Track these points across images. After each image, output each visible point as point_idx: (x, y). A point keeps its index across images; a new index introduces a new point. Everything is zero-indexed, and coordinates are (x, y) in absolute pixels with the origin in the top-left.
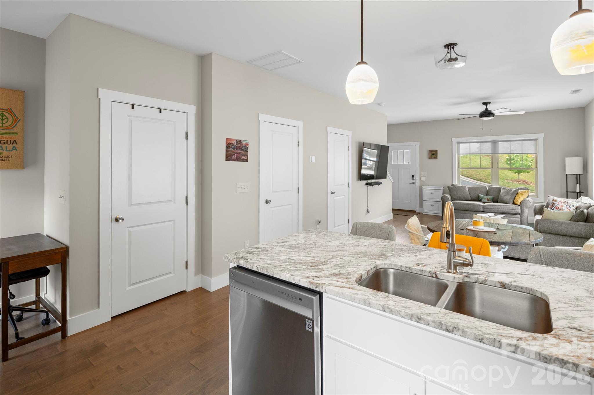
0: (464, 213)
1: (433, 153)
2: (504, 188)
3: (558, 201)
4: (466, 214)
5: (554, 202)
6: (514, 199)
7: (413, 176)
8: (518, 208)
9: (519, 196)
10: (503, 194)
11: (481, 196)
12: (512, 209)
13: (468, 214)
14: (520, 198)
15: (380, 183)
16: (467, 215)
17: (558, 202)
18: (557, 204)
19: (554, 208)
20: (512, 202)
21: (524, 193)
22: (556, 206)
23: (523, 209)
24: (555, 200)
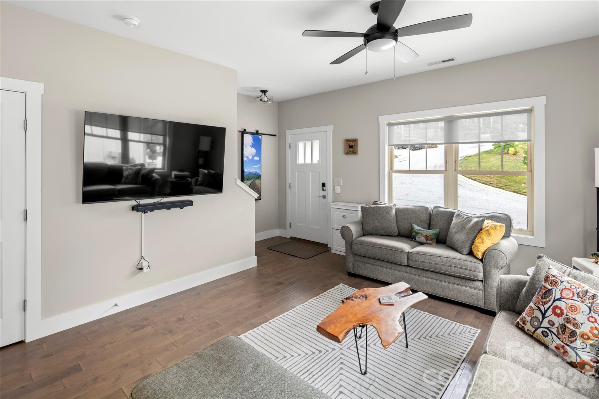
0: (376, 265)
1: (351, 144)
2: (458, 215)
3: (561, 287)
4: (379, 266)
5: (550, 288)
6: (473, 242)
7: (323, 185)
8: (476, 268)
9: (481, 237)
10: (453, 228)
11: (416, 227)
12: (465, 269)
13: (383, 267)
14: (483, 242)
15: (190, 203)
16: (381, 269)
17: (562, 291)
18: (558, 296)
19: (546, 306)
20: (466, 250)
21: (492, 232)
22: (555, 304)
23: (489, 271)
24: (551, 278)
